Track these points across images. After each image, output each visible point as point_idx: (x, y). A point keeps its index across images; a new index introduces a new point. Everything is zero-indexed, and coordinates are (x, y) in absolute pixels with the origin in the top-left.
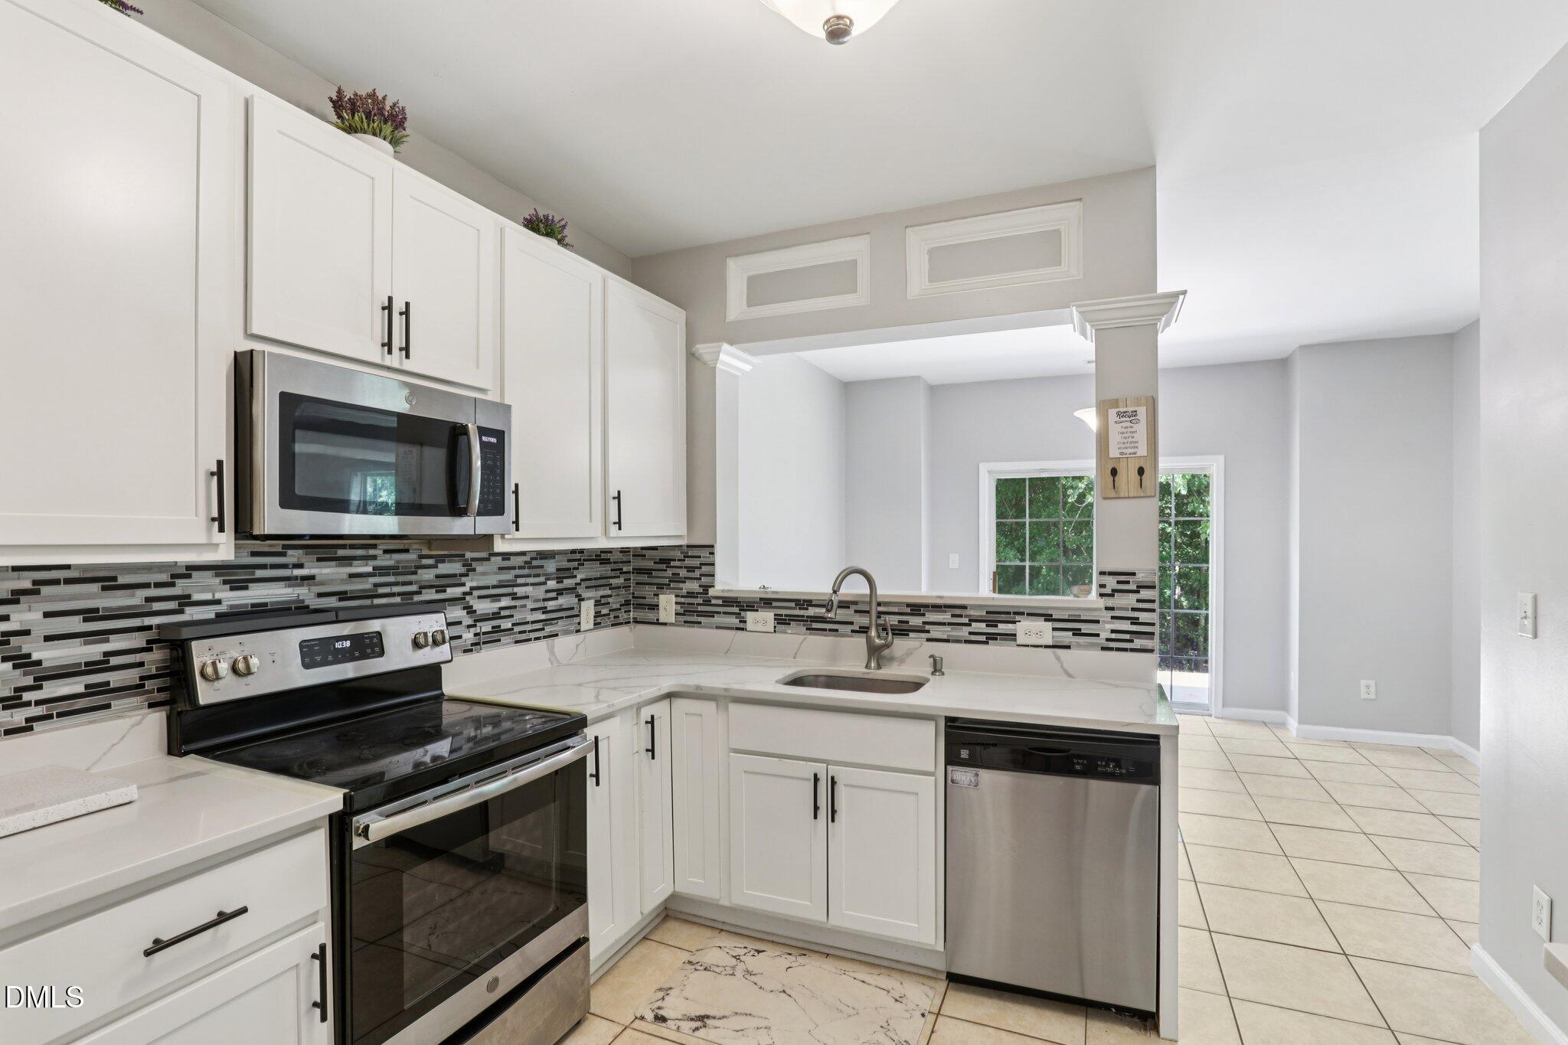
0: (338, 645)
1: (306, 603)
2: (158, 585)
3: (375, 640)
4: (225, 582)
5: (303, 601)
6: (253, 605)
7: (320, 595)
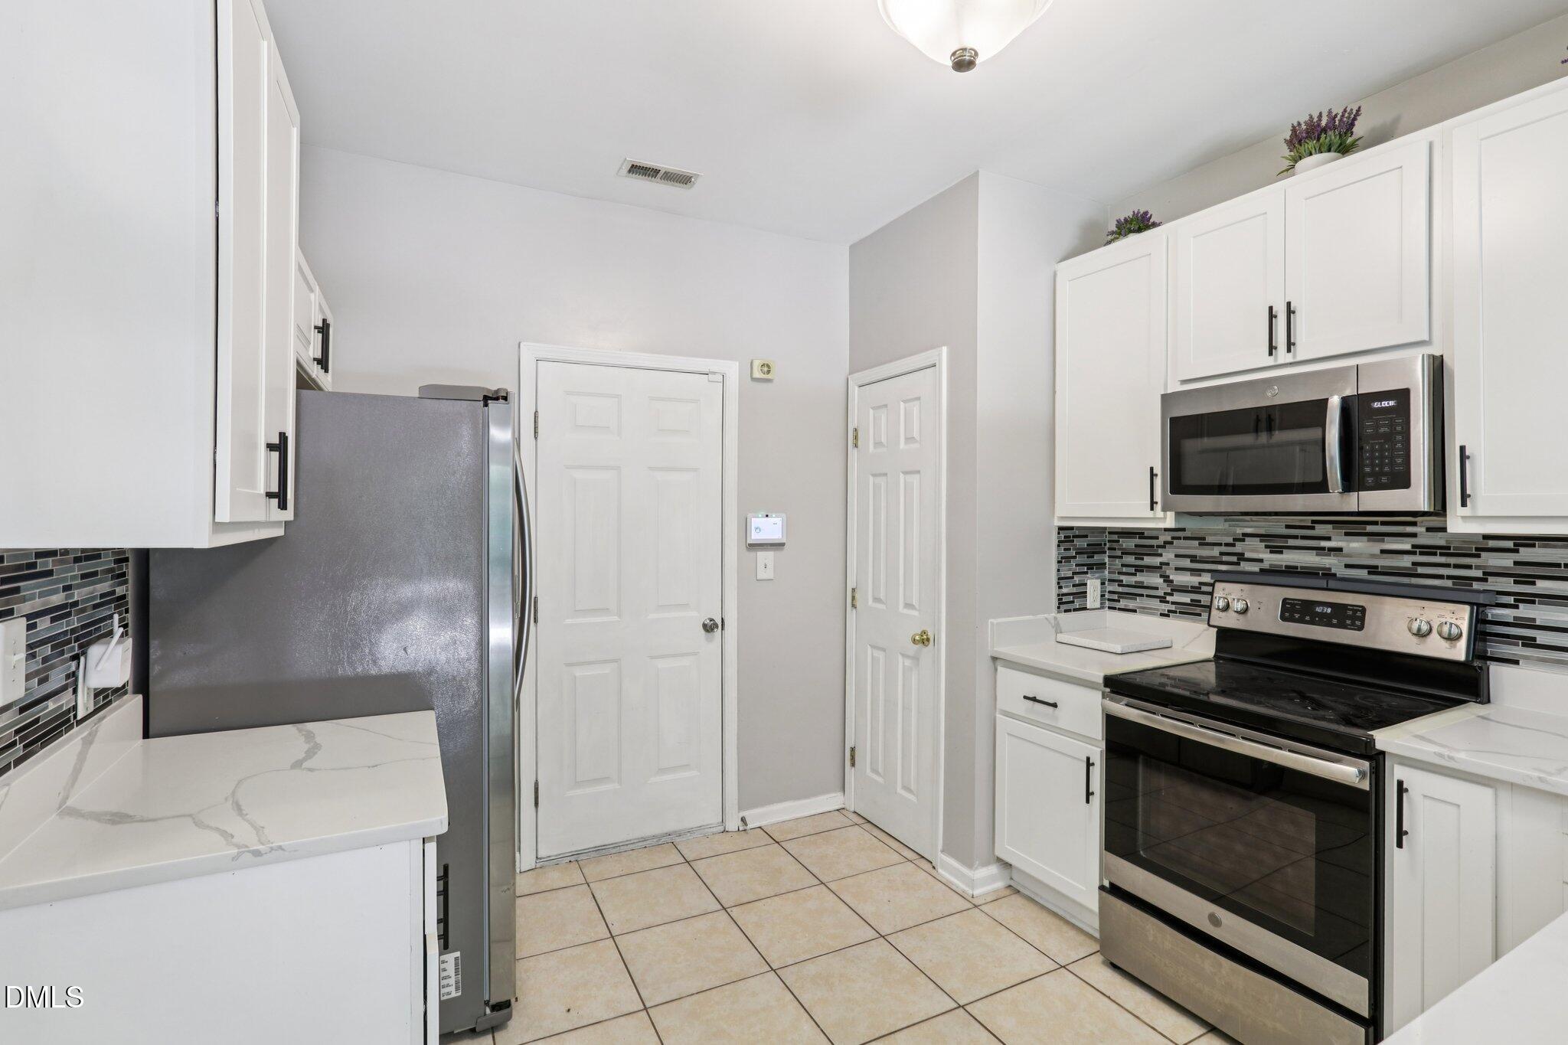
0: (1319, 609)
1: (1333, 571)
2: (1227, 545)
3: (1359, 614)
4: (1267, 547)
5: (1330, 569)
6: (1286, 567)
7: (1347, 566)
